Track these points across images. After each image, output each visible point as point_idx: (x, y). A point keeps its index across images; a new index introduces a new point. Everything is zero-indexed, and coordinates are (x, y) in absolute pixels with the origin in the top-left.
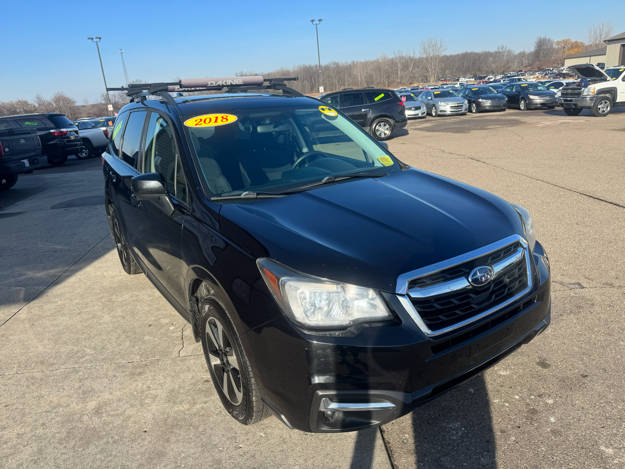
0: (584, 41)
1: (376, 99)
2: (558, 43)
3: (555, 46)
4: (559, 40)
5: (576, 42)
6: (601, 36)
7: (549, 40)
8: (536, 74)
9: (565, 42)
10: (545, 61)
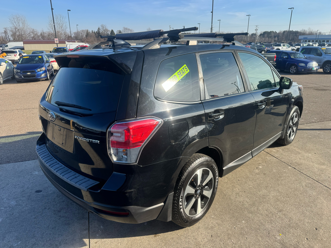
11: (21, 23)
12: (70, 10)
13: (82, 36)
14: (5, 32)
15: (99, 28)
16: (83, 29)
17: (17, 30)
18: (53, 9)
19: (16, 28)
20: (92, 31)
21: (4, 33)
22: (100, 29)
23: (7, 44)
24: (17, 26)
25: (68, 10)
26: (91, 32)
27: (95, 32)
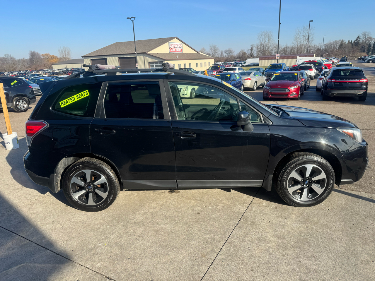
0: (57, 56)
1: (12, 84)
2: (43, 55)
3: (41, 57)
4: (43, 54)
5: (53, 56)
6: (65, 54)
7: (37, 53)
8: (40, 72)
9: (47, 55)
10: (38, 65)
11: (267, 39)
12: (312, 21)
13: (334, 48)
14: (252, 49)
15: (358, 37)
16: (336, 40)
17: (262, 46)
18: (281, 24)
19: (262, 44)
20: (349, 41)
21: (250, 50)
22: (360, 37)
23: (246, 61)
24: (264, 42)
25: (310, 21)
26: (347, 43)
27: (353, 42)
